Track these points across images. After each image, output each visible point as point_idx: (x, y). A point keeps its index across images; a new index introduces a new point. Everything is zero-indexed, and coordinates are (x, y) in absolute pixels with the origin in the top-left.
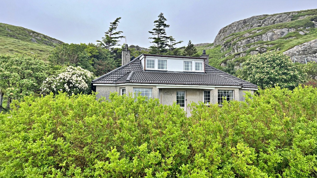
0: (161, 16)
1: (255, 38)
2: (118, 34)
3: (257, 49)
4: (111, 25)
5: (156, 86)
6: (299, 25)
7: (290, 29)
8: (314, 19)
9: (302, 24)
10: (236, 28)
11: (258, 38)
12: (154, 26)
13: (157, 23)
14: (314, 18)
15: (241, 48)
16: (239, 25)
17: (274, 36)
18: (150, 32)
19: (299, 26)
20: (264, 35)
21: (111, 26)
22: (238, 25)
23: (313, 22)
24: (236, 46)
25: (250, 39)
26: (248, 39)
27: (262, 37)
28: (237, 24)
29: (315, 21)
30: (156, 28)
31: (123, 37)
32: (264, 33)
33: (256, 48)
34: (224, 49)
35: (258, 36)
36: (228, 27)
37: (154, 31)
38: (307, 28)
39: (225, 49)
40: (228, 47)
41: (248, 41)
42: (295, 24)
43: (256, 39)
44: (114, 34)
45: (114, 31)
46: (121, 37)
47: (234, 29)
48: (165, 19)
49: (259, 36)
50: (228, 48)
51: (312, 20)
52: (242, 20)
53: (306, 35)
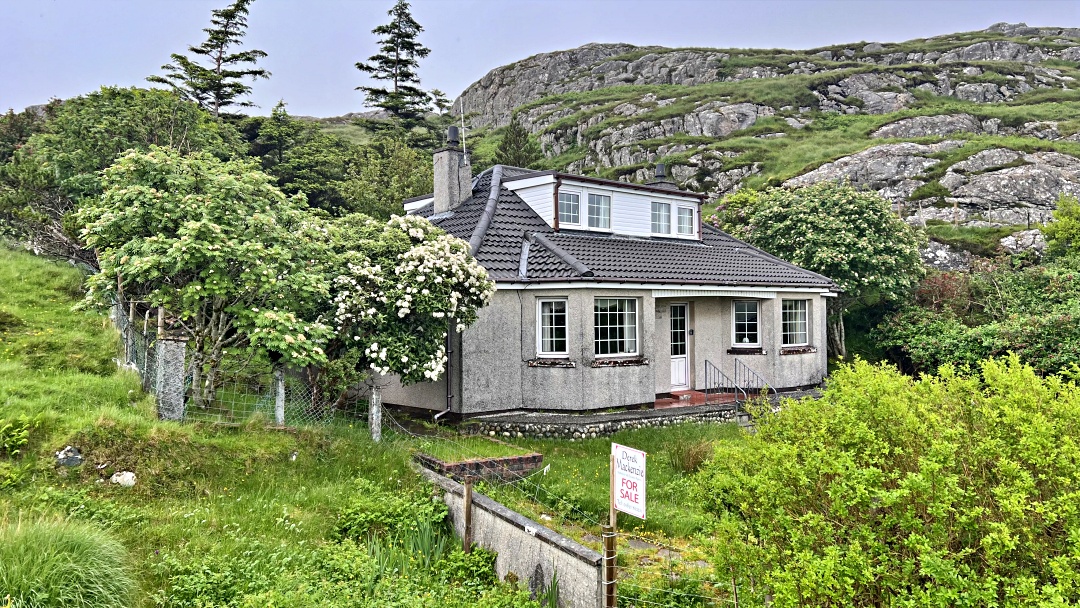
0: (401, 11)
1: (666, 123)
2: (249, 59)
3: (693, 160)
4: (216, 19)
5: (651, 290)
6: (781, 97)
7: (761, 108)
8: (818, 85)
9: (788, 97)
10: (547, 75)
11: (673, 122)
12: (376, 45)
13: (387, 37)
14: (817, 82)
15: (625, 152)
16: (558, 68)
17: (723, 124)
18: (361, 67)
19: (782, 100)
20: (689, 118)
21: (216, 22)
22: (554, 67)
23: (815, 93)
24: (604, 141)
25: (650, 124)
26: (644, 124)
27: (683, 121)
28: (551, 65)
29: (820, 92)
30: (384, 54)
31: (260, 73)
32: (689, 112)
33: (687, 157)
34: (554, 148)
35: (672, 116)
36: (518, 67)
37: (375, 64)
38: (801, 110)
39: (556, 149)
40: (568, 143)
41: (645, 129)
42: (768, 94)
43: (667, 128)
44: (235, 58)
45: (231, 49)
46: (255, 73)
47: (540, 77)
48: (418, 27)
49: (675, 119)
50: (569, 147)
51: (813, 88)
52: (564, 53)
53: (807, 129)
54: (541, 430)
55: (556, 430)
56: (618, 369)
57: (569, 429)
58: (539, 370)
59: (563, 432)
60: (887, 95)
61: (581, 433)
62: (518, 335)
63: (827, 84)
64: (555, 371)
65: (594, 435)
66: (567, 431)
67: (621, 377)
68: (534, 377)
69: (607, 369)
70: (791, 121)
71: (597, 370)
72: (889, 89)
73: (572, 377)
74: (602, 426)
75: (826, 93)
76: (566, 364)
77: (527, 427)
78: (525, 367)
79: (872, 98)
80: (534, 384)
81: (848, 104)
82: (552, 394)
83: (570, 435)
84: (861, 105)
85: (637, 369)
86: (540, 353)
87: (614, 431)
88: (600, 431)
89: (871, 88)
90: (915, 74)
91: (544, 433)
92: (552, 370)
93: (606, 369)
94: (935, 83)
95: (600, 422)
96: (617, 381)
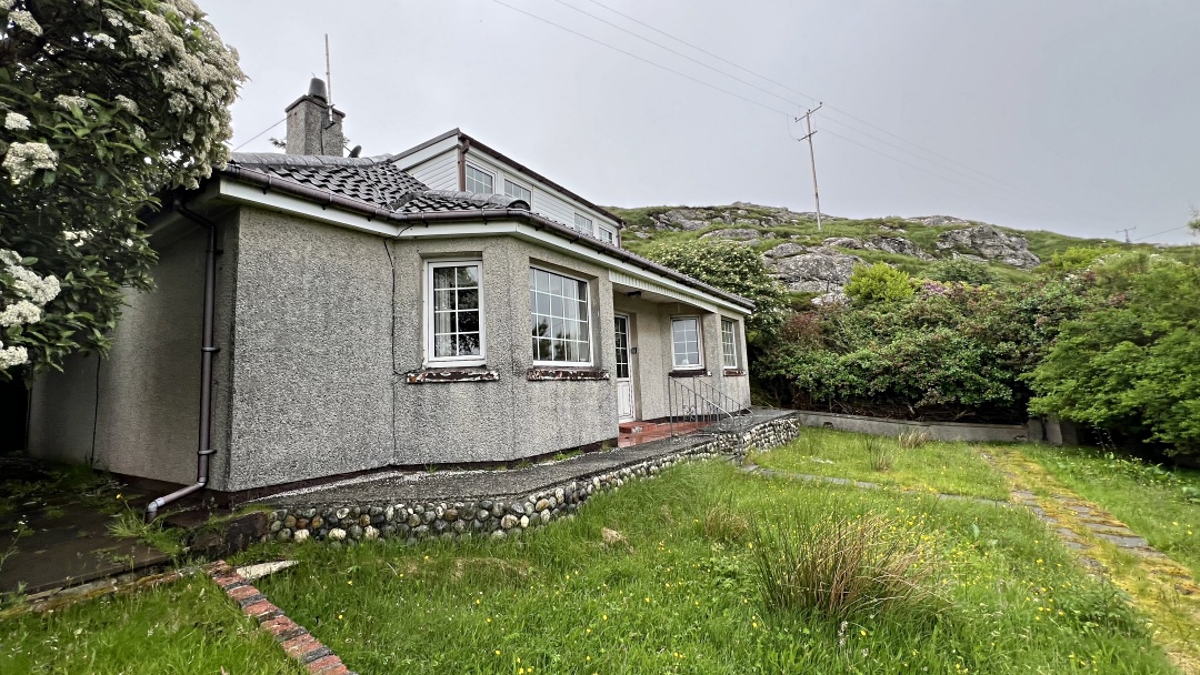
5: (608, 269)
38: (644, 228)
53: (650, 238)
54: (422, 516)
55: (461, 514)
56: (570, 386)
57: (490, 509)
58: (428, 390)
59: (476, 517)
60: (697, 222)
61: (520, 516)
62: (385, 323)
63: (659, 213)
64: (458, 391)
65: (546, 513)
66: (485, 513)
67: (574, 399)
68: (418, 402)
69: (553, 385)
70: (639, 234)
71: (537, 385)
72: (696, 219)
73: (493, 398)
74: (560, 492)
75: (658, 219)
76: (482, 377)
77: (390, 512)
78: (399, 385)
79: (688, 224)
80: (417, 416)
81: (674, 226)
82: (452, 433)
83: (493, 521)
84: (682, 228)
85: (594, 386)
86: (430, 360)
87: (582, 498)
88: (558, 504)
89: (686, 218)
90: (711, 212)
91: (432, 523)
92: (453, 387)
93: (551, 386)
94: (723, 217)
95: (555, 485)
96: (568, 405)
